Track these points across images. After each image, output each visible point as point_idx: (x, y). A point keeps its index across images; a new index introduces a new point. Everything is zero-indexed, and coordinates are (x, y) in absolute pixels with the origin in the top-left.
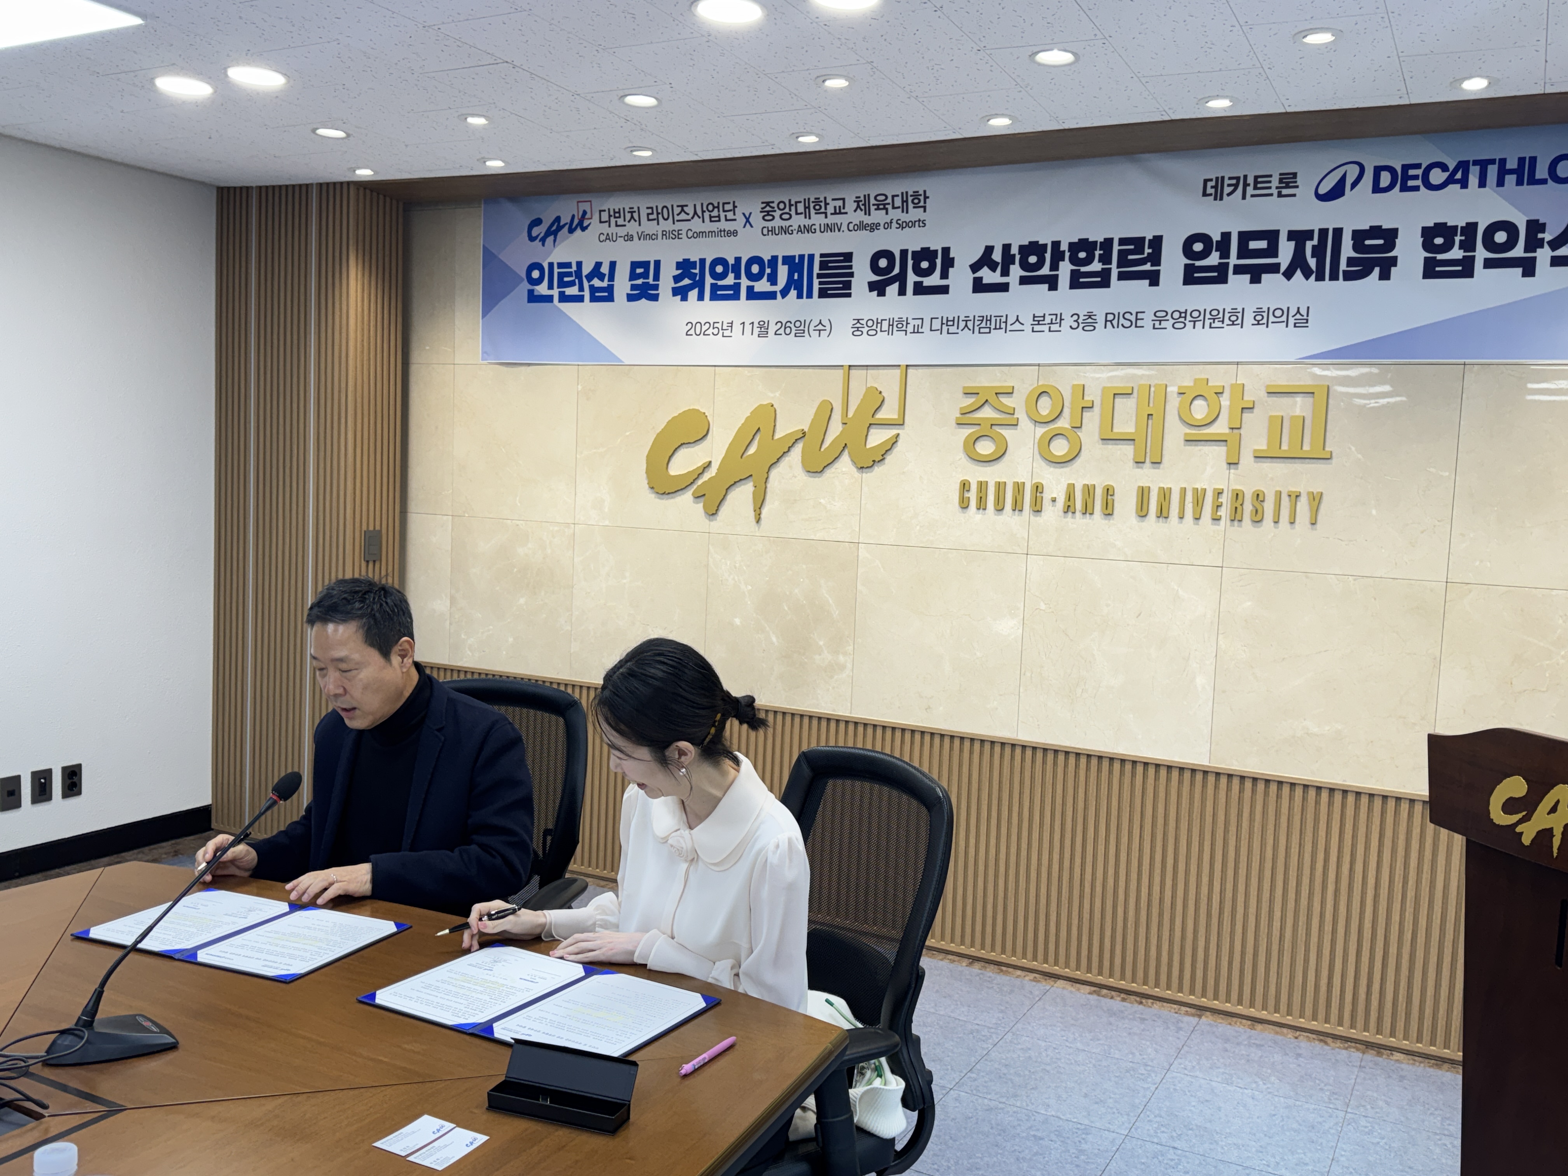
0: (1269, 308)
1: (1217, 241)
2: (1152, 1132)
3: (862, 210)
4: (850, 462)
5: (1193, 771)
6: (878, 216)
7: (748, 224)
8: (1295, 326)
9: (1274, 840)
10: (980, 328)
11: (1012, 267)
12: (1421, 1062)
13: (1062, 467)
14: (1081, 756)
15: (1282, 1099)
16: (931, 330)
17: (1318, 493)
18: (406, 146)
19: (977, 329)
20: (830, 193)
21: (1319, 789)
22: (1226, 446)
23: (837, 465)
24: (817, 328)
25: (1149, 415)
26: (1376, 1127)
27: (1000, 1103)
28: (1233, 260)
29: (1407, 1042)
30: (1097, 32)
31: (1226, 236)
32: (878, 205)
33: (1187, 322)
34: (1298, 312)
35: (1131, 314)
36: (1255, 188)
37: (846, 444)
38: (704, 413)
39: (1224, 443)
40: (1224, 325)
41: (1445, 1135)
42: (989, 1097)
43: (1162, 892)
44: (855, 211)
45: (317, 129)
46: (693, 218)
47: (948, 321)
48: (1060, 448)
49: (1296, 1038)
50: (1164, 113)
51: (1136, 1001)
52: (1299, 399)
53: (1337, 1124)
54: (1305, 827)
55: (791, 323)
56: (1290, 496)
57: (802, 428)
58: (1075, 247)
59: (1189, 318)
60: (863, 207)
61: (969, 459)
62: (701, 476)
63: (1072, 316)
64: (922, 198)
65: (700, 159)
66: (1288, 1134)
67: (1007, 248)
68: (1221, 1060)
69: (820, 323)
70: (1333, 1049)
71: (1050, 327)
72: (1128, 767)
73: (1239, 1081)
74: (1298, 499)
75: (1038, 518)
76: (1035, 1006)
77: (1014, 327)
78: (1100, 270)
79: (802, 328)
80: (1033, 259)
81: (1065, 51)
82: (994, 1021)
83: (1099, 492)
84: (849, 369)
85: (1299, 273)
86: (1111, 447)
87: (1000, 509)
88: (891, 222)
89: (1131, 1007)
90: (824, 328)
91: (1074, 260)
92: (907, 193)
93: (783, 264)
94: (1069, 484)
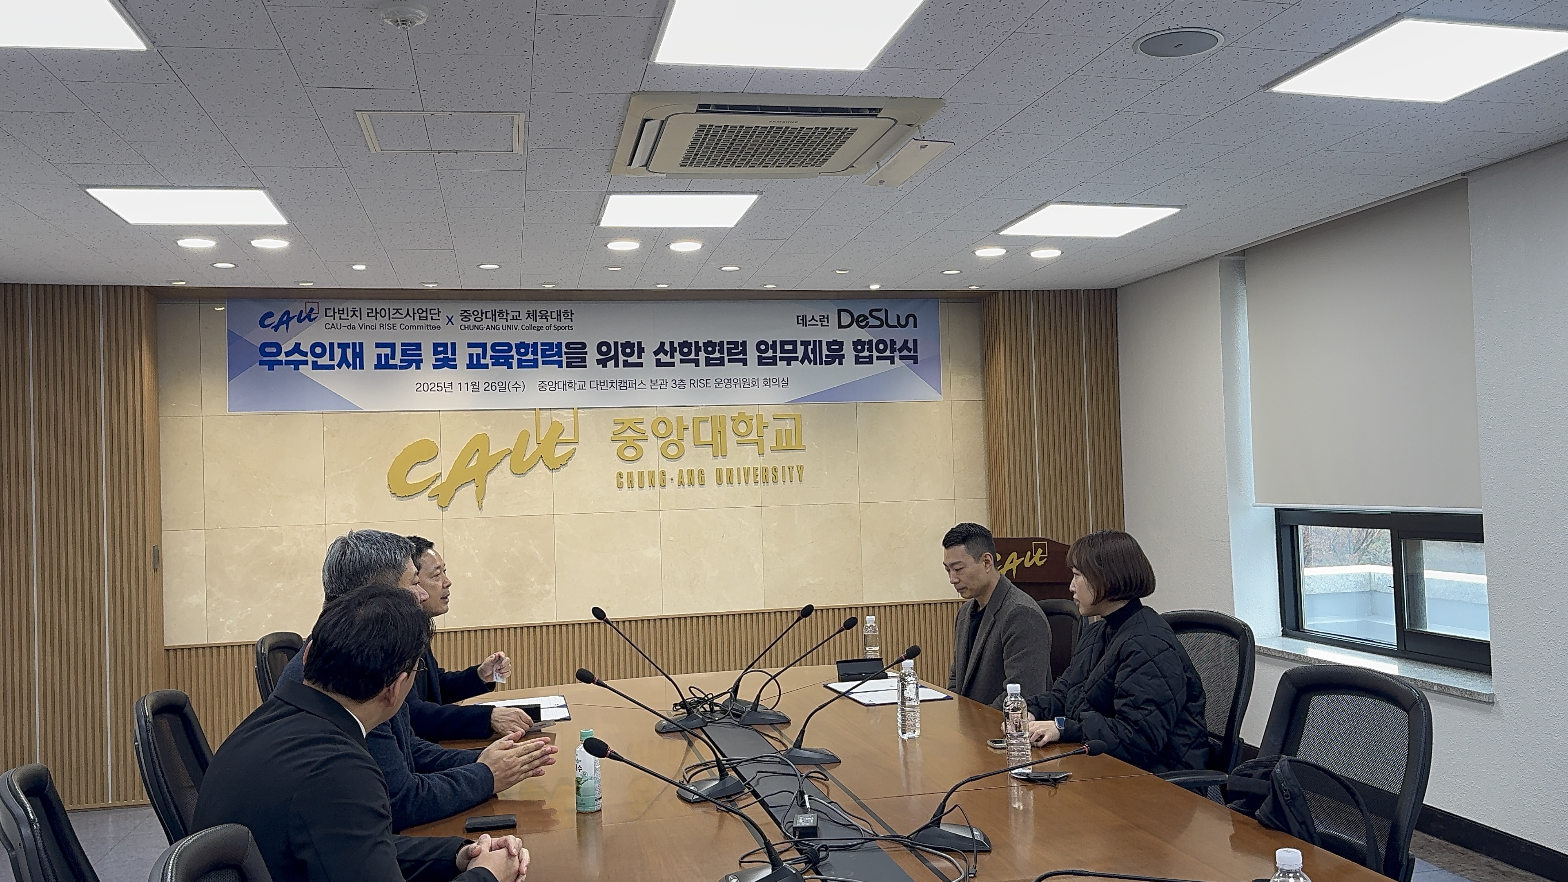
4: (544, 467)
13: (675, 461)
17: (803, 466)
22: (757, 445)
23: (534, 469)
25: (717, 431)
37: (541, 456)
38: (433, 442)
48: (673, 451)
52: (787, 421)
56: (790, 468)
57: (508, 448)
61: (621, 460)
62: (433, 483)
74: (793, 469)
75: (664, 490)
83: (696, 473)
84: (536, 411)
86: (700, 449)
94: (679, 470)
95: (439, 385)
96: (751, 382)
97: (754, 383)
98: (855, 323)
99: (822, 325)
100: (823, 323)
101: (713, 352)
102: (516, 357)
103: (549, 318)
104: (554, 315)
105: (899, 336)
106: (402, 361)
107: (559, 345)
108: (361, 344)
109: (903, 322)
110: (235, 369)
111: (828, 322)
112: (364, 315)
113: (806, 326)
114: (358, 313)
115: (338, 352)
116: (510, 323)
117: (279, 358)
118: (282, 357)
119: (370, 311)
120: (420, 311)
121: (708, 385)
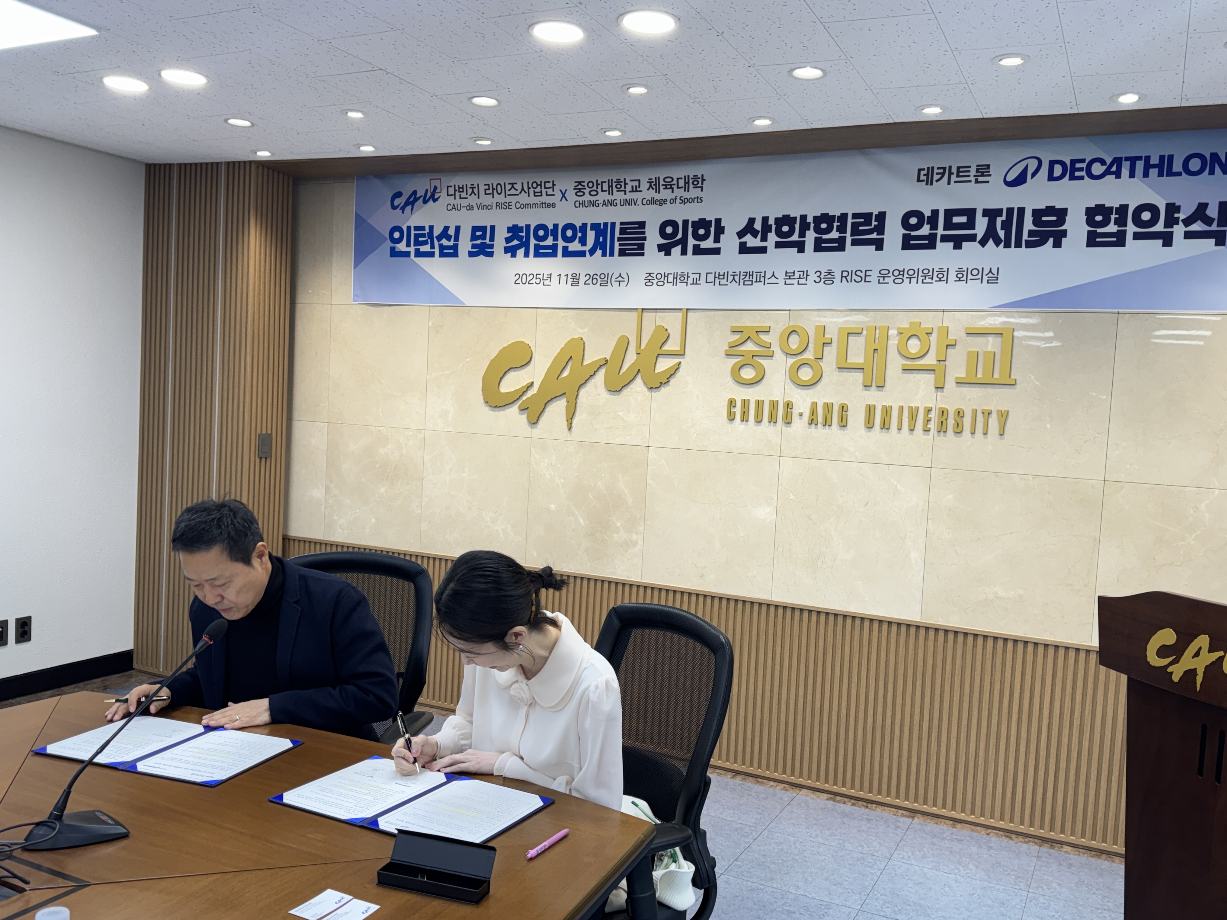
0: (968, 269)
1: (928, 217)
2: (879, 907)
3: (653, 189)
4: (643, 384)
5: (908, 626)
6: (665, 194)
7: (564, 198)
8: (988, 283)
9: (971, 680)
10: (744, 281)
11: (769, 234)
12: (1084, 854)
13: (808, 389)
14: (821, 614)
15: (978, 881)
16: (706, 282)
17: (1005, 411)
18: (298, 133)
19: (742, 282)
20: (628, 176)
21: (1006, 640)
22: (935, 374)
23: (632, 386)
24: (617, 280)
25: (874, 349)
26: (1052, 903)
27: (760, 884)
28: (940, 231)
29: (1074, 838)
30: (842, 54)
31: (935, 213)
32: (666, 185)
33: (904, 278)
34: (990, 271)
35: (862, 272)
36: (958, 176)
37: (639, 370)
38: (528, 344)
39: (933, 372)
40: (933, 281)
41: (1105, 910)
42: (752, 880)
43: (884, 720)
44: (648, 189)
45: (229, 119)
46: (520, 193)
47: (719, 275)
48: (806, 374)
49: (988, 834)
50: (889, 117)
51: (863, 805)
52: (991, 339)
53: (1021, 901)
54: (995, 669)
55: (597, 275)
56: (983, 413)
57: (605, 357)
58: (818, 220)
59: (906, 275)
60: (654, 187)
61: (735, 383)
62: (525, 394)
63: (815, 273)
64: (700, 180)
65: (528, 147)
66: (984, 909)
67: (765, 220)
68: (931, 852)
69: (620, 275)
70: (1017, 843)
71: (798, 281)
72: (858, 622)
73: (945, 867)
74: (990, 416)
75: (788, 429)
76: (785, 810)
77: (770, 281)
78: (837, 237)
79: (606, 279)
80: (785, 229)
81: (816, 68)
82: (753, 821)
83: (836, 409)
84: (642, 312)
85: (991, 241)
86: (846, 375)
87: (759, 421)
88: (676, 199)
89: (860, 810)
90: (623, 280)
91: (817, 230)
92: (688, 176)
93: (591, 230)
94: (813, 403)
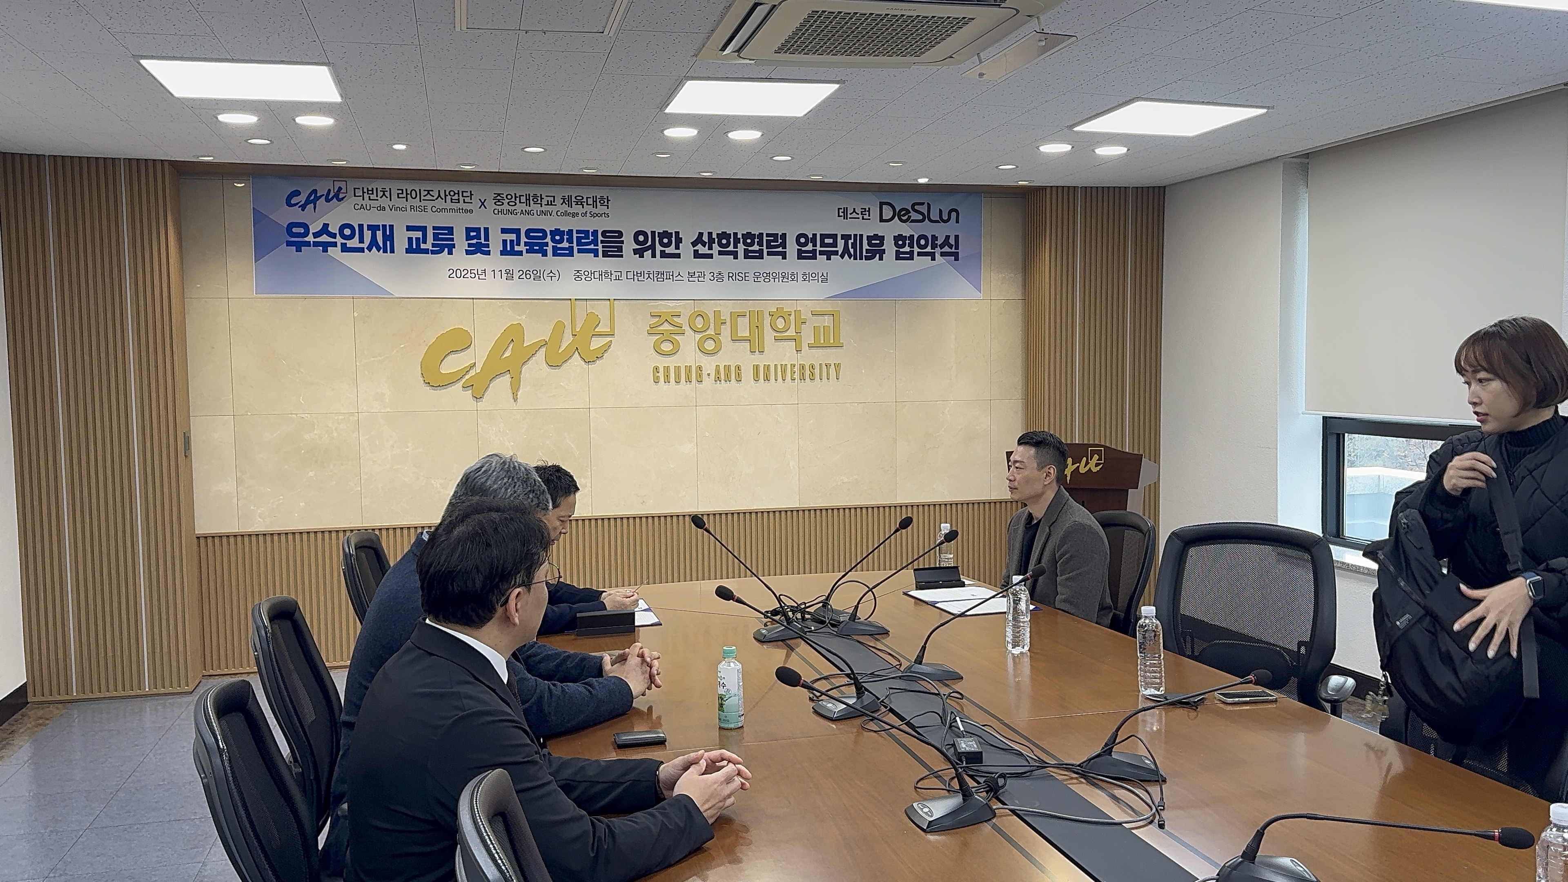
4: (580, 359)
13: (712, 356)
17: (840, 363)
22: (795, 341)
23: (569, 361)
25: (755, 326)
37: (576, 348)
38: (467, 331)
48: (710, 346)
52: (826, 318)
56: (826, 366)
57: (543, 339)
61: (658, 354)
62: (466, 373)
74: (830, 367)
75: (701, 385)
83: (733, 369)
84: (574, 301)
86: (737, 344)
94: (716, 365)
95: (472, 271)
96: (790, 276)
97: (793, 277)
98: (896, 217)
99: (863, 219)
100: (865, 216)
101: (752, 244)
102: (551, 244)
103: (585, 204)
104: (590, 201)
105: (941, 231)
106: (433, 245)
107: (595, 233)
108: (391, 227)
109: (945, 217)
110: (262, 250)
111: (869, 216)
112: (394, 196)
113: (847, 219)
114: (387, 194)
115: (368, 235)
116: (544, 208)
117: (306, 239)
118: (310, 238)
119: (401, 192)
120: (452, 193)
121: (747, 278)
